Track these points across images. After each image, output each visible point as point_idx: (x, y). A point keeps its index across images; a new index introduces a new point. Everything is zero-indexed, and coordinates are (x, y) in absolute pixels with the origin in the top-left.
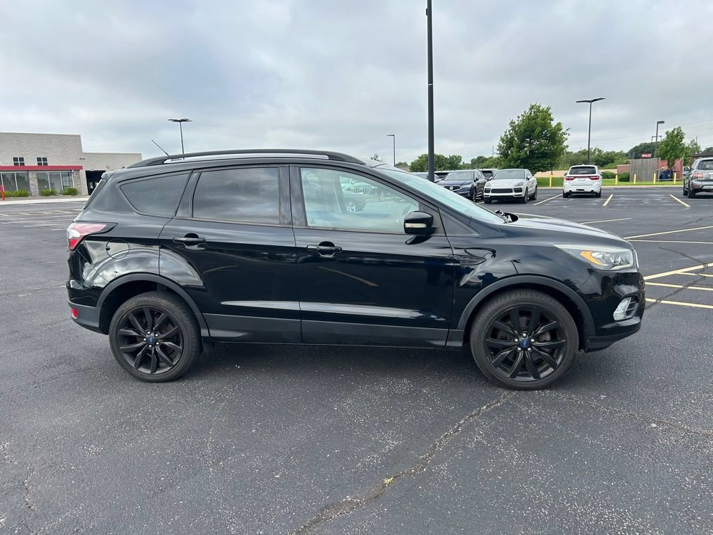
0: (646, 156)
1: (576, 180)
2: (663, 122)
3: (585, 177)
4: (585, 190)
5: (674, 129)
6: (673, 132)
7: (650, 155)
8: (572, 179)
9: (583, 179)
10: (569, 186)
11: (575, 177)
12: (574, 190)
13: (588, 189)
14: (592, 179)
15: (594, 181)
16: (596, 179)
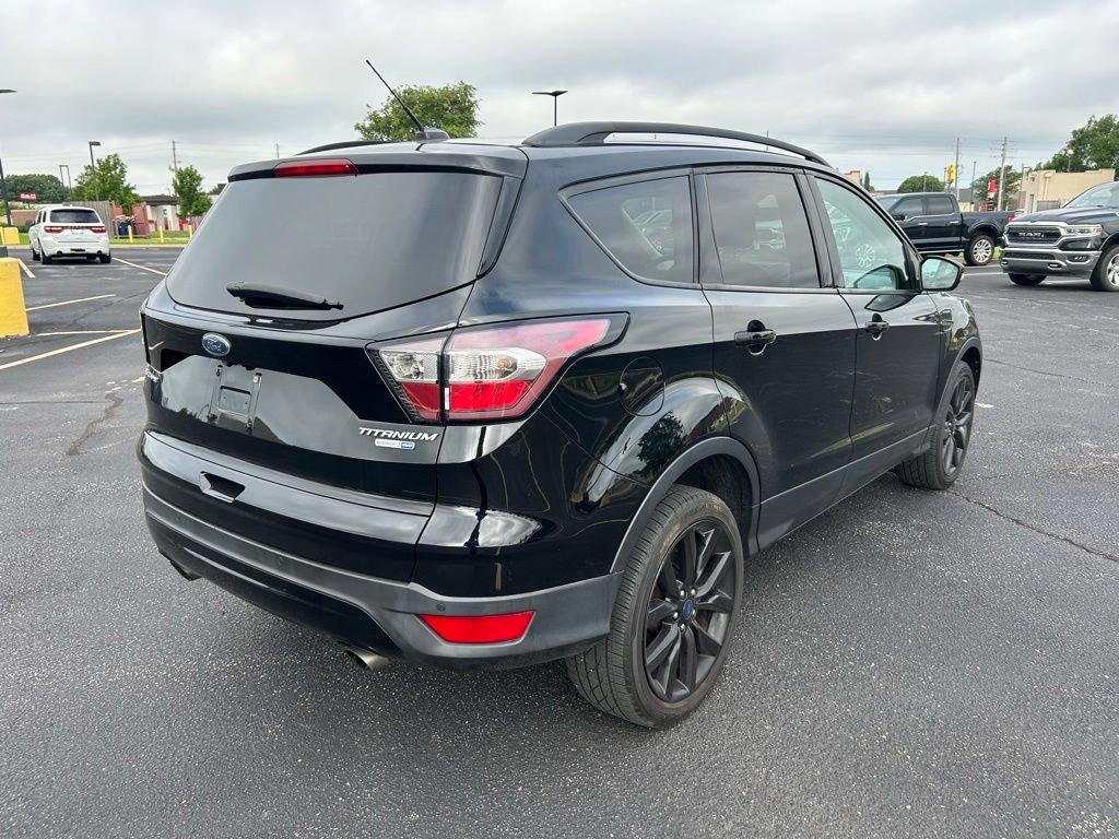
0: (27, 197)
1: (67, 232)
2: (98, 144)
3: (82, 228)
4: (88, 251)
5: (109, 157)
6: (108, 161)
7: (33, 197)
8: (59, 231)
9: (80, 231)
10: (54, 244)
11: (64, 228)
12: (66, 249)
13: (92, 249)
14: (95, 231)
15: (100, 234)
16: (102, 231)
